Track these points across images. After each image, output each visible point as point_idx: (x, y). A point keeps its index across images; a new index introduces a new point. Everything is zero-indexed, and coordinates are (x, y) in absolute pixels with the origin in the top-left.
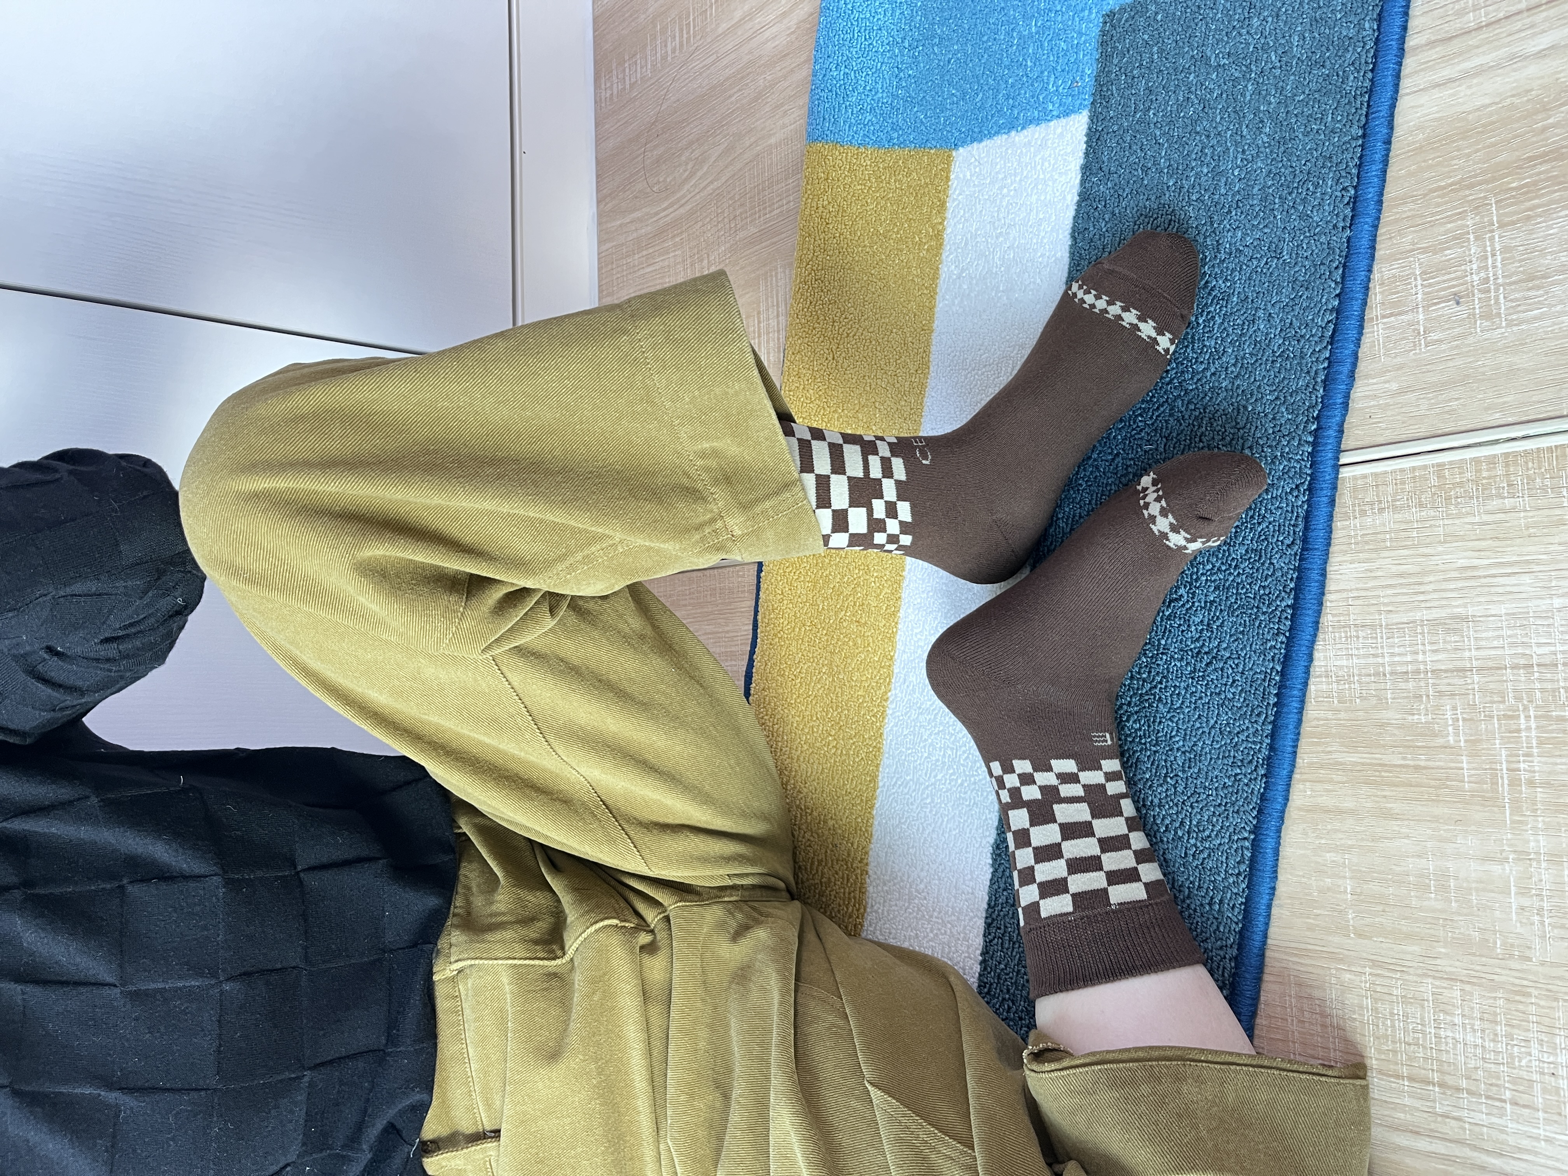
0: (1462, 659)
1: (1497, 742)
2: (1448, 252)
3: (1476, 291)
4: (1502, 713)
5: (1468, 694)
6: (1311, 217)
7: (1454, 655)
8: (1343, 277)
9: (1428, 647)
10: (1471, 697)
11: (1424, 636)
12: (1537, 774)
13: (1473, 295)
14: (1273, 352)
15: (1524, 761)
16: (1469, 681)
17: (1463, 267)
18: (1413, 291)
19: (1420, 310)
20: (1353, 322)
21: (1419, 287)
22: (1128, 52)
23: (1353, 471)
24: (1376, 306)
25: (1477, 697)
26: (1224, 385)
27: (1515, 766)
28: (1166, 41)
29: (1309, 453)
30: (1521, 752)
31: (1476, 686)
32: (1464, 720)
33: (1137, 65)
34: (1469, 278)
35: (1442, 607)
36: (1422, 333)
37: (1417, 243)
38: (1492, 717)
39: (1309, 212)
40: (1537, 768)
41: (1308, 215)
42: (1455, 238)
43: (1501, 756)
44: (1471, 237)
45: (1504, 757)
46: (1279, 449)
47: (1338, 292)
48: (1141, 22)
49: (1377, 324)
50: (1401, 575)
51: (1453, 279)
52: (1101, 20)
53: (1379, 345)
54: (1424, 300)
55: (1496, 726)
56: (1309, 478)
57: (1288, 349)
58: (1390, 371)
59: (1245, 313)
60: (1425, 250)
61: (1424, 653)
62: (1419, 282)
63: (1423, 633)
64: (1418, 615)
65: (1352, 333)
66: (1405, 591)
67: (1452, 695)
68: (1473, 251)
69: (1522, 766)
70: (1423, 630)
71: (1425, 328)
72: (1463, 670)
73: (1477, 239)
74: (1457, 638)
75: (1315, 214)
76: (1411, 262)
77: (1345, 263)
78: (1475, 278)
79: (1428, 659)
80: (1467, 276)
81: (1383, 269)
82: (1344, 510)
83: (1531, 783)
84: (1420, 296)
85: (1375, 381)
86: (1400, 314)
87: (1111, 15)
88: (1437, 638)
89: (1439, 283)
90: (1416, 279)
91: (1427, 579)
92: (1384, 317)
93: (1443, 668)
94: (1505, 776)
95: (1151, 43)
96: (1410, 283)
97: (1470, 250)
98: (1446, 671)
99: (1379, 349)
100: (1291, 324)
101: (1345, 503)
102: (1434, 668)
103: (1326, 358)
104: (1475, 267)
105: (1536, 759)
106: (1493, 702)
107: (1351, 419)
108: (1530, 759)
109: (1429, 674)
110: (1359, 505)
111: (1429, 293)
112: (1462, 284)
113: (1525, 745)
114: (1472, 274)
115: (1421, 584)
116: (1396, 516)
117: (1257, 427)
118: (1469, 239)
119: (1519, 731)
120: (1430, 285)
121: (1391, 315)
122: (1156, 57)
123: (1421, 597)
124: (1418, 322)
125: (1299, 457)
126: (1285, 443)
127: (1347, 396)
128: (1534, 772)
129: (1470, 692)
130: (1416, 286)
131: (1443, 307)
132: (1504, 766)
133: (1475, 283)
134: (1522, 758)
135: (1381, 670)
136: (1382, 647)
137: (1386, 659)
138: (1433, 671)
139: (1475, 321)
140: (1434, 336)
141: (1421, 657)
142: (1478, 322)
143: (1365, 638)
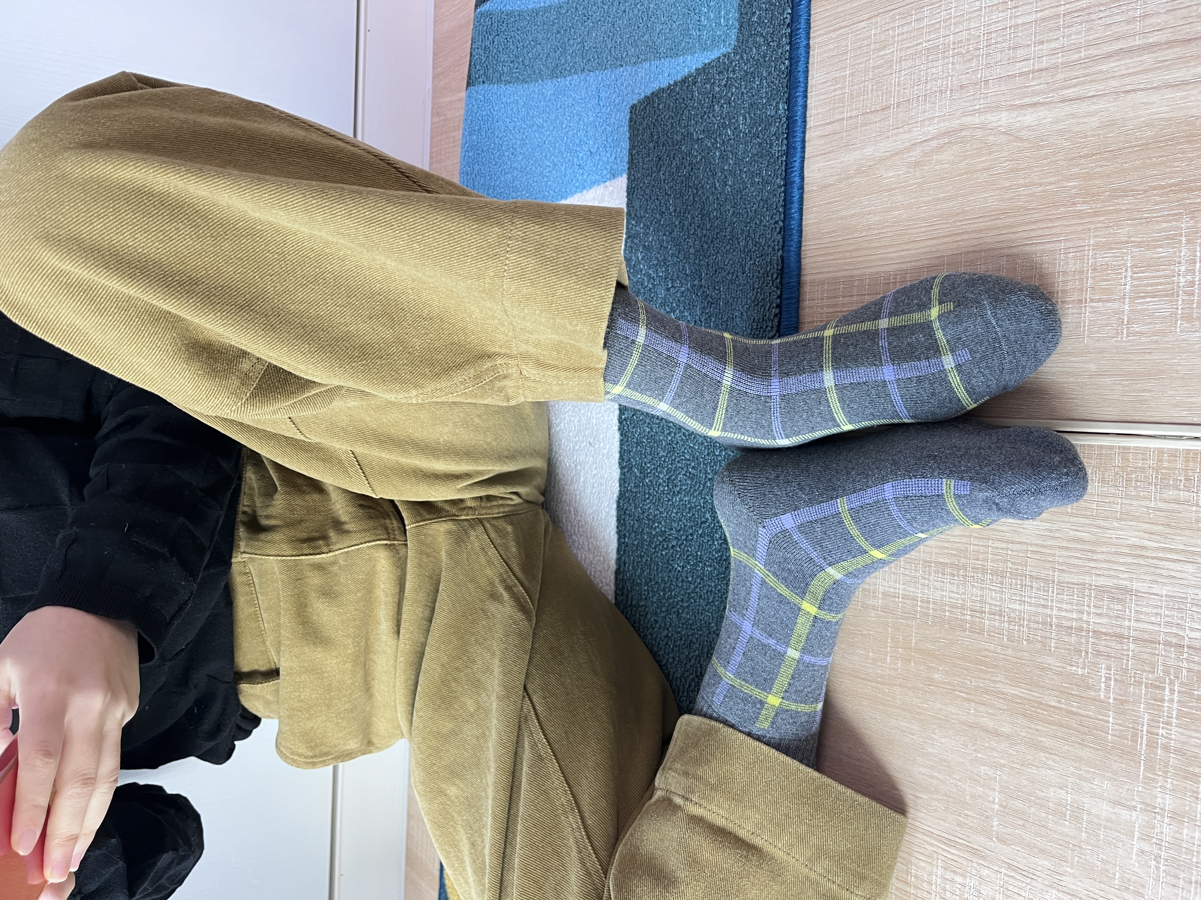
0: (1121, 626)
1: (1142, 706)
2: (1160, 249)
3: (1181, 292)
4: (1150, 682)
5: (1123, 659)
7: (1115, 622)
9: (1093, 610)
10: (1125, 662)
11: (1090, 599)
12: (1172, 742)
13: (1178, 296)
15: (1163, 728)
16: (1125, 648)
17: (1172, 267)
18: (1123, 281)
19: (1127, 300)
21: (1129, 279)
24: (1087, 290)
25: (1130, 663)
27: (1155, 731)
30: (1161, 720)
31: (1131, 654)
32: (1116, 680)
34: (1176, 278)
35: (1110, 576)
36: (1125, 323)
37: (1132, 237)
38: (1140, 683)
40: (1173, 737)
42: (1168, 238)
43: (1144, 719)
44: (1184, 239)
45: (1146, 720)
49: (1085, 307)
50: (1075, 540)
51: (1160, 277)
53: (1084, 326)
54: (1131, 291)
55: (1143, 692)
58: (1091, 353)
60: (1139, 245)
61: (1089, 614)
62: (1129, 274)
64: (1087, 579)
66: (1079, 555)
67: (1108, 656)
68: (1183, 254)
69: (1161, 731)
70: (1090, 594)
71: (1129, 318)
72: (1121, 636)
73: (1189, 242)
74: (1120, 607)
76: (1123, 253)
78: (1182, 280)
79: (1092, 620)
80: (1174, 276)
83: (1166, 748)
84: (1128, 287)
85: (1076, 359)
86: (1108, 301)
88: (1101, 603)
89: (1147, 278)
90: (1126, 271)
91: (1099, 549)
92: (1092, 301)
93: (1104, 630)
94: (1145, 738)
96: (1120, 274)
97: (1180, 251)
98: (1106, 634)
99: (1084, 330)
102: (1096, 629)
104: (1183, 269)
105: (1174, 729)
106: (1145, 671)
108: (1169, 727)
109: (1091, 633)
111: (1137, 286)
112: (1169, 283)
113: (1166, 714)
114: (1179, 275)
115: (1092, 552)
118: (1181, 240)
119: (1162, 700)
120: (1139, 279)
121: (1099, 300)
123: (1093, 564)
124: (1123, 311)
128: (1171, 739)
129: (1125, 657)
130: (1126, 277)
131: (1149, 302)
132: (1145, 729)
133: (1181, 285)
134: (1161, 725)
135: (1049, 620)
136: (1052, 601)
137: (1054, 612)
138: (1094, 632)
139: (1177, 321)
140: (1136, 328)
141: (1085, 617)
142: (1179, 322)
143: (1038, 589)
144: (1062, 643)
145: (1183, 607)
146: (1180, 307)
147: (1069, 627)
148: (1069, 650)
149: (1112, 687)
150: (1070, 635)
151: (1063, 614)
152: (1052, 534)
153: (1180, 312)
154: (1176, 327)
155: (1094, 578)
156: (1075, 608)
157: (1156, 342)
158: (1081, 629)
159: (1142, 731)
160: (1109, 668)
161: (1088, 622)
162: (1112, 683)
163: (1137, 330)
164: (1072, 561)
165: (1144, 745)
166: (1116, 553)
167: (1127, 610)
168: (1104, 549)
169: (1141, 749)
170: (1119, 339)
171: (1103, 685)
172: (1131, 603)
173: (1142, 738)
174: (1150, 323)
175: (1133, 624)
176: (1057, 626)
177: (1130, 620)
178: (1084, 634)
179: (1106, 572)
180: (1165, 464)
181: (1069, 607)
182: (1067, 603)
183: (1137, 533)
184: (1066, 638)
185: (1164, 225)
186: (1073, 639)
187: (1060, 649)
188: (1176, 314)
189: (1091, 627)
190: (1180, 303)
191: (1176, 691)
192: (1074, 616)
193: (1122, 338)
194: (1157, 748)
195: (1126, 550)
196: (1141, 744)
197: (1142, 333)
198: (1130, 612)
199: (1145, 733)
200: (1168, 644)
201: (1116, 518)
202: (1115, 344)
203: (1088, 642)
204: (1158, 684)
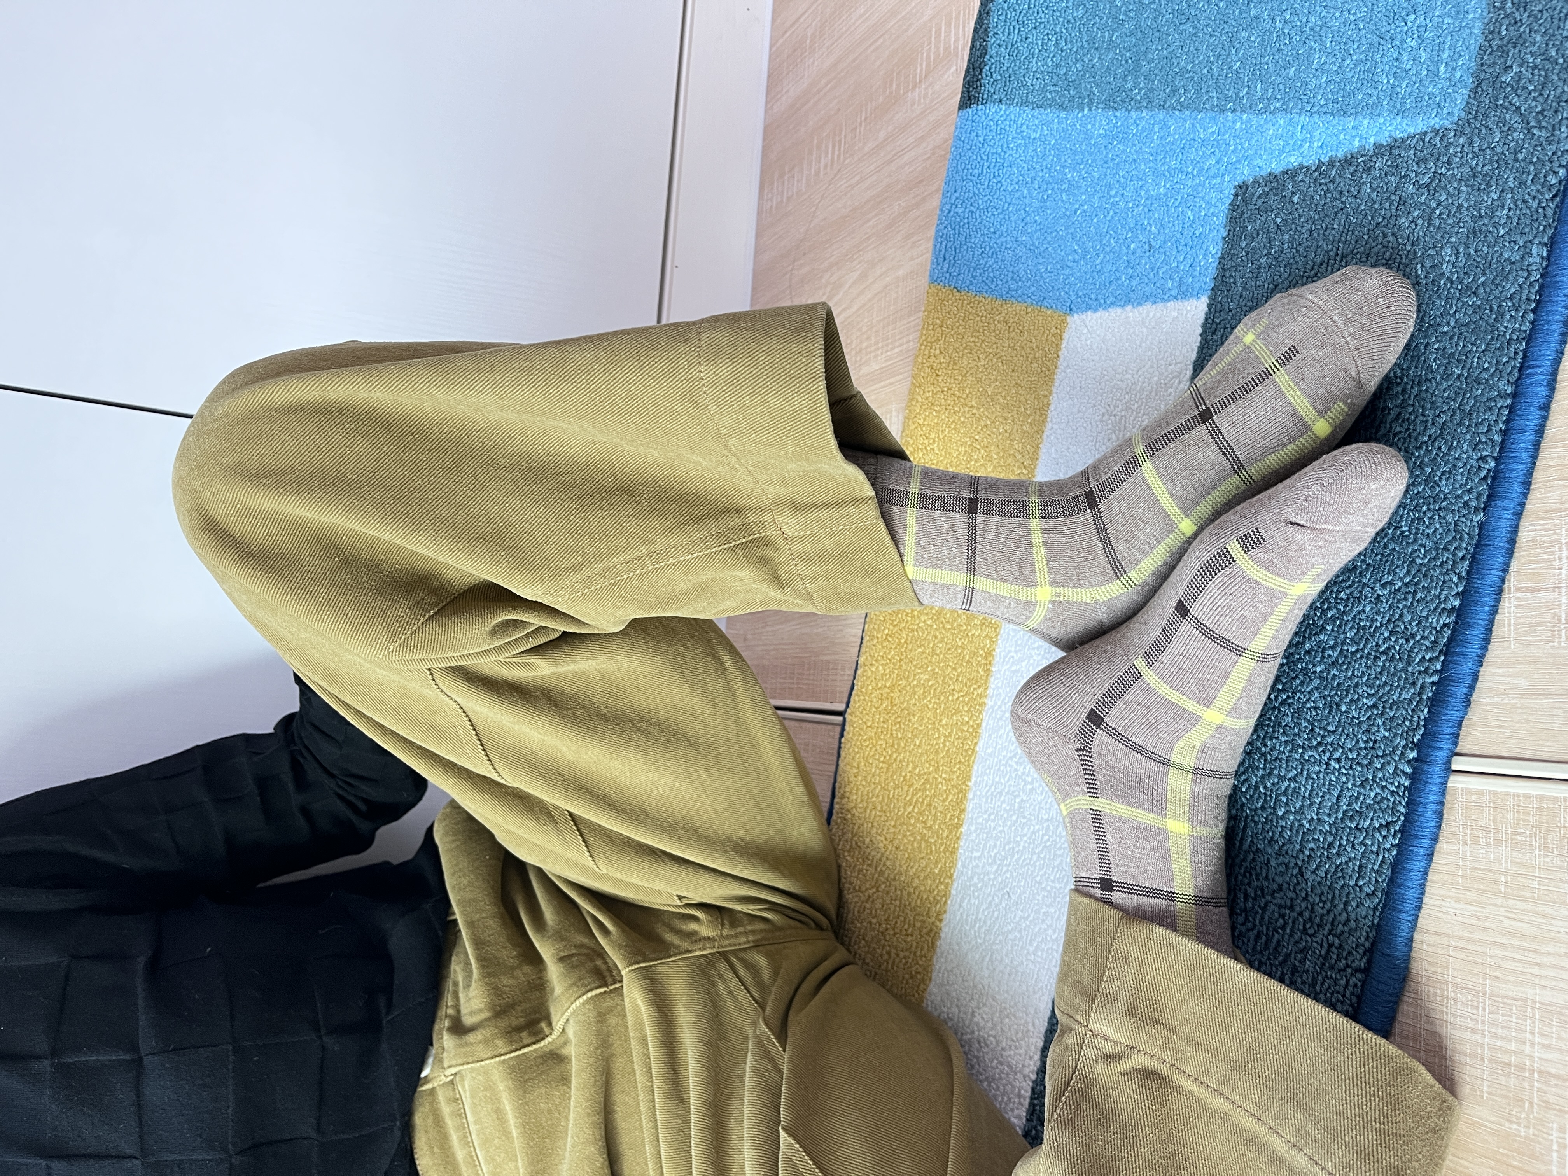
22: (1258, 235)
28: (1299, 229)
33: (1266, 252)
48: (1274, 201)
50: (1514, 935)
52: (1233, 191)
61: (1532, 1045)
64: (1529, 993)
66: (1517, 957)
70: (1534, 1014)
79: (1536, 1054)
87: (1242, 188)
93: (1552, 1071)
95: (1283, 228)
100: (1401, 615)
101: (1455, 823)
102: (1540, 1069)
103: (1437, 671)
109: (1534, 1075)
122: (1286, 246)
135: (1479, 1051)
136: (1484, 1026)
137: (1486, 1040)
144: (1496, 1086)
147: (1507, 1064)
148: (1506, 1097)
150: (1508, 1075)
151: (1499, 1043)
152: (1480, 924)
155: (1538, 991)
156: (1514, 1034)
158: (1521, 1067)
176: (1490, 1060)
178: (1527, 1075)
184: (1503, 1080)
186: (1513, 1081)
187: (1494, 1095)
203: (1533, 1086)
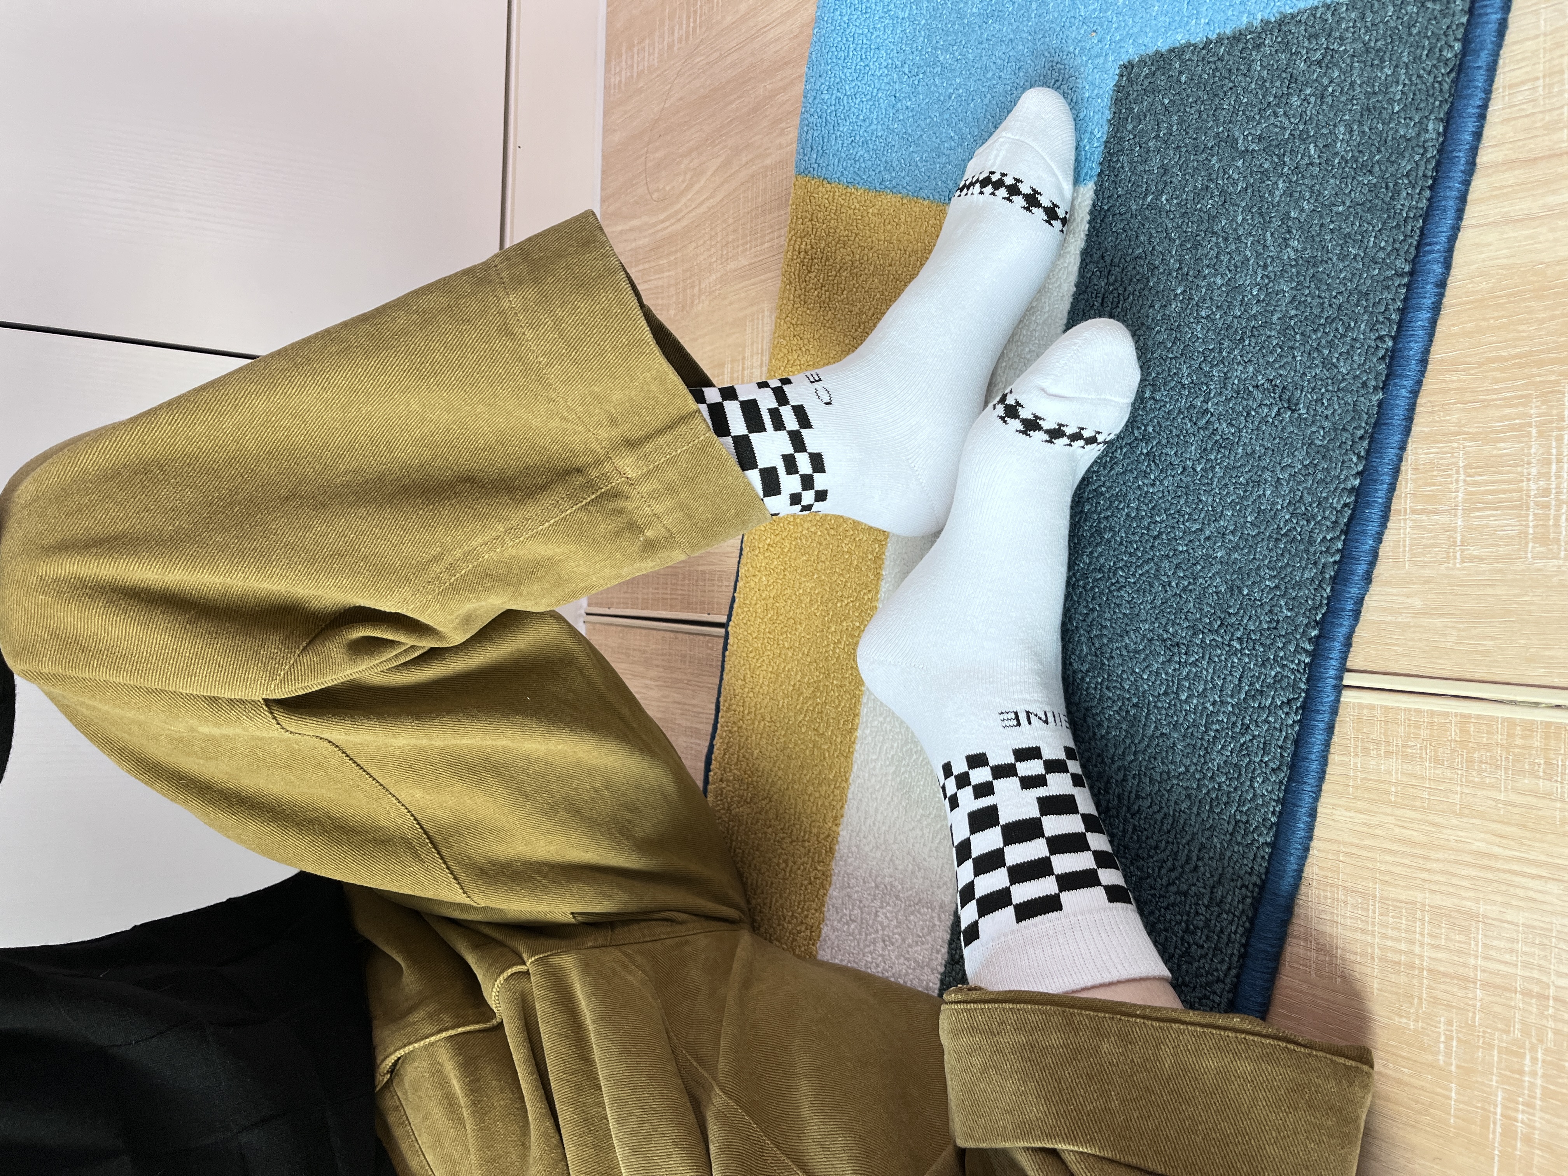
0: (1465, 965)
1: (1494, 1078)
2: (1503, 444)
3: (1532, 504)
4: (1505, 1045)
5: (1468, 1011)
6: (1336, 367)
7: (1456, 958)
8: (1368, 452)
9: (1427, 940)
10: (1471, 1014)
11: (1423, 924)
12: (1537, 1132)
13: (1528, 509)
14: (1279, 528)
15: (1523, 1112)
16: (1470, 996)
17: (1519, 469)
18: (1454, 486)
19: (1460, 513)
20: (1375, 512)
21: (1461, 484)
22: (1145, 116)
23: (1360, 698)
24: (1406, 496)
25: (1477, 1017)
26: (1219, 555)
27: (1513, 1114)
28: (1188, 110)
29: (1306, 664)
30: (1521, 1099)
31: (1478, 1004)
32: (1459, 1040)
33: (1153, 135)
34: (1524, 484)
35: (1449, 894)
36: (1459, 543)
37: (1463, 426)
38: (1492, 1046)
39: (1335, 360)
40: (1537, 1125)
41: (1333, 364)
42: (1512, 428)
43: (1496, 1096)
44: (1534, 431)
45: (1499, 1099)
46: (1273, 651)
47: (1360, 468)
48: (1161, 81)
49: (1405, 520)
50: (1403, 841)
51: (1503, 482)
52: (1118, 71)
53: (1405, 546)
54: (1465, 501)
55: (1496, 1058)
56: (1303, 695)
57: (1295, 528)
58: (1415, 584)
59: (1250, 471)
60: (1473, 437)
61: (1422, 945)
62: (1462, 477)
63: (1423, 920)
64: (1419, 896)
65: (1372, 527)
66: (1406, 862)
67: (1447, 1005)
68: (1533, 451)
69: (1520, 1116)
70: (1424, 916)
71: (1463, 536)
72: (1465, 979)
73: (1541, 434)
74: (1462, 938)
75: (1342, 364)
76: (1453, 449)
77: (1373, 433)
78: (1533, 486)
79: (1426, 954)
80: (1522, 481)
81: (1420, 451)
82: (1344, 742)
83: (1528, 1140)
84: (1460, 495)
85: (1394, 591)
86: (1435, 512)
87: (1129, 66)
88: (1437, 931)
89: (1486, 483)
90: (1458, 472)
91: (1433, 855)
92: (1414, 512)
93: (1442, 969)
94: (1499, 1123)
95: (1171, 109)
96: (1449, 476)
97: (1530, 447)
98: (1445, 975)
99: (1404, 551)
100: (1301, 497)
101: (1346, 734)
102: (1431, 967)
103: (1338, 550)
104: (1534, 471)
105: (1539, 1114)
106: (1497, 1029)
107: (1361, 633)
108: (1531, 1111)
109: (1425, 973)
110: (1363, 742)
111: (1472, 493)
112: (1515, 491)
113: (1526, 1092)
114: (1529, 480)
115: (1426, 858)
116: (1405, 766)
117: (1250, 617)
118: (1530, 432)
119: (1521, 1072)
120: (1475, 484)
121: (1423, 512)
122: (1175, 128)
123: (1425, 875)
124: (1456, 528)
125: (1294, 666)
126: (1281, 645)
127: (1360, 602)
128: (1534, 1128)
129: (1471, 1008)
130: (1457, 481)
131: (1489, 516)
132: (1499, 1110)
133: (1532, 493)
134: (1521, 1107)
135: (1369, 951)
136: (1373, 924)
137: (1377, 940)
138: (1430, 971)
139: (1527, 543)
140: (1473, 550)
141: (1417, 949)
142: (1530, 545)
143: (1355, 906)
145: (1546, 942)
146: (1531, 524)
147: (1396, 963)
148: (1396, 995)
149: (1454, 1049)
150: (1398, 973)
151: (1389, 943)
152: (1370, 831)
153: (1531, 531)
154: (1526, 552)
155: (1427, 895)
156: (1403, 935)
157: (1500, 571)
158: (1412, 966)
159: (1495, 1113)
160: (1449, 1023)
161: (1421, 957)
162: (1454, 1043)
163: (1475, 553)
164: (1398, 870)
165: (1498, 1135)
166: (1456, 862)
167: (1473, 942)
168: (1440, 855)
169: (1494, 1139)
170: (1450, 565)
171: (1442, 1046)
172: (1478, 933)
173: (1495, 1123)
174: (1492, 545)
175: (1480, 961)
176: (1380, 959)
177: (1476, 957)
178: (1416, 972)
179: (1443, 888)
180: (1518, 741)
181: (1395, 934)
182: (1393, 929)
183: (1482, 835)
184: (1393, 978)
185: (1507, 411)
186: (1403, 979)
187: (1384, 993)
188: (1526, 534)
189: (1425, 964)
190: (1531, 518)
191: (1540, 1060)
192: (1403, 946)
193: (1455, 564)
194: (1516, 1139)
195: (1468, 858)
196: (1494, 1132)
197: (1480, 559)
198: (1477, 945)
199: (1498, 1117)
200: (1527, 993)
201: (1454, 812)
202: (1445, 572)
203: (1422, 984)
204: (1514, 1048)
